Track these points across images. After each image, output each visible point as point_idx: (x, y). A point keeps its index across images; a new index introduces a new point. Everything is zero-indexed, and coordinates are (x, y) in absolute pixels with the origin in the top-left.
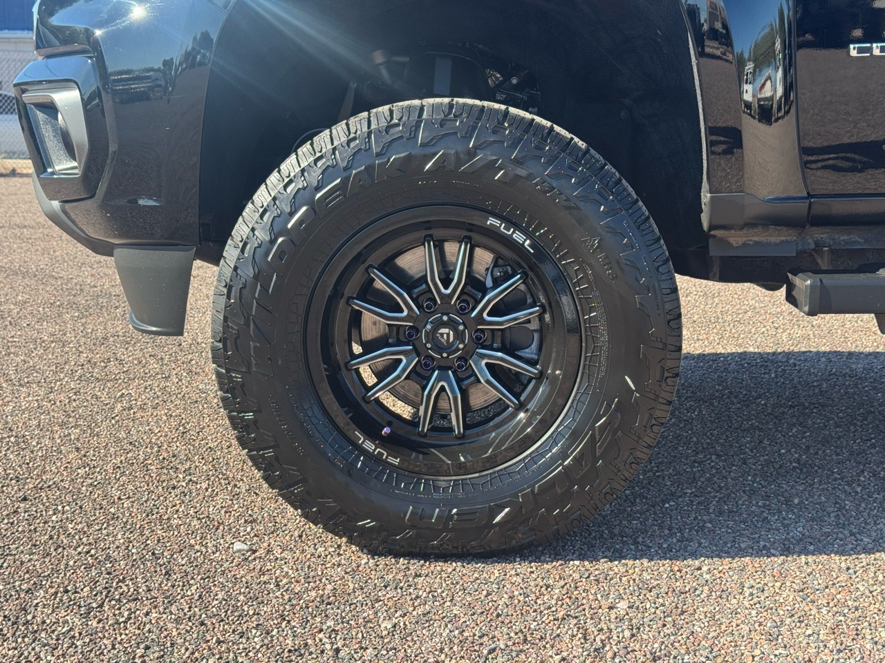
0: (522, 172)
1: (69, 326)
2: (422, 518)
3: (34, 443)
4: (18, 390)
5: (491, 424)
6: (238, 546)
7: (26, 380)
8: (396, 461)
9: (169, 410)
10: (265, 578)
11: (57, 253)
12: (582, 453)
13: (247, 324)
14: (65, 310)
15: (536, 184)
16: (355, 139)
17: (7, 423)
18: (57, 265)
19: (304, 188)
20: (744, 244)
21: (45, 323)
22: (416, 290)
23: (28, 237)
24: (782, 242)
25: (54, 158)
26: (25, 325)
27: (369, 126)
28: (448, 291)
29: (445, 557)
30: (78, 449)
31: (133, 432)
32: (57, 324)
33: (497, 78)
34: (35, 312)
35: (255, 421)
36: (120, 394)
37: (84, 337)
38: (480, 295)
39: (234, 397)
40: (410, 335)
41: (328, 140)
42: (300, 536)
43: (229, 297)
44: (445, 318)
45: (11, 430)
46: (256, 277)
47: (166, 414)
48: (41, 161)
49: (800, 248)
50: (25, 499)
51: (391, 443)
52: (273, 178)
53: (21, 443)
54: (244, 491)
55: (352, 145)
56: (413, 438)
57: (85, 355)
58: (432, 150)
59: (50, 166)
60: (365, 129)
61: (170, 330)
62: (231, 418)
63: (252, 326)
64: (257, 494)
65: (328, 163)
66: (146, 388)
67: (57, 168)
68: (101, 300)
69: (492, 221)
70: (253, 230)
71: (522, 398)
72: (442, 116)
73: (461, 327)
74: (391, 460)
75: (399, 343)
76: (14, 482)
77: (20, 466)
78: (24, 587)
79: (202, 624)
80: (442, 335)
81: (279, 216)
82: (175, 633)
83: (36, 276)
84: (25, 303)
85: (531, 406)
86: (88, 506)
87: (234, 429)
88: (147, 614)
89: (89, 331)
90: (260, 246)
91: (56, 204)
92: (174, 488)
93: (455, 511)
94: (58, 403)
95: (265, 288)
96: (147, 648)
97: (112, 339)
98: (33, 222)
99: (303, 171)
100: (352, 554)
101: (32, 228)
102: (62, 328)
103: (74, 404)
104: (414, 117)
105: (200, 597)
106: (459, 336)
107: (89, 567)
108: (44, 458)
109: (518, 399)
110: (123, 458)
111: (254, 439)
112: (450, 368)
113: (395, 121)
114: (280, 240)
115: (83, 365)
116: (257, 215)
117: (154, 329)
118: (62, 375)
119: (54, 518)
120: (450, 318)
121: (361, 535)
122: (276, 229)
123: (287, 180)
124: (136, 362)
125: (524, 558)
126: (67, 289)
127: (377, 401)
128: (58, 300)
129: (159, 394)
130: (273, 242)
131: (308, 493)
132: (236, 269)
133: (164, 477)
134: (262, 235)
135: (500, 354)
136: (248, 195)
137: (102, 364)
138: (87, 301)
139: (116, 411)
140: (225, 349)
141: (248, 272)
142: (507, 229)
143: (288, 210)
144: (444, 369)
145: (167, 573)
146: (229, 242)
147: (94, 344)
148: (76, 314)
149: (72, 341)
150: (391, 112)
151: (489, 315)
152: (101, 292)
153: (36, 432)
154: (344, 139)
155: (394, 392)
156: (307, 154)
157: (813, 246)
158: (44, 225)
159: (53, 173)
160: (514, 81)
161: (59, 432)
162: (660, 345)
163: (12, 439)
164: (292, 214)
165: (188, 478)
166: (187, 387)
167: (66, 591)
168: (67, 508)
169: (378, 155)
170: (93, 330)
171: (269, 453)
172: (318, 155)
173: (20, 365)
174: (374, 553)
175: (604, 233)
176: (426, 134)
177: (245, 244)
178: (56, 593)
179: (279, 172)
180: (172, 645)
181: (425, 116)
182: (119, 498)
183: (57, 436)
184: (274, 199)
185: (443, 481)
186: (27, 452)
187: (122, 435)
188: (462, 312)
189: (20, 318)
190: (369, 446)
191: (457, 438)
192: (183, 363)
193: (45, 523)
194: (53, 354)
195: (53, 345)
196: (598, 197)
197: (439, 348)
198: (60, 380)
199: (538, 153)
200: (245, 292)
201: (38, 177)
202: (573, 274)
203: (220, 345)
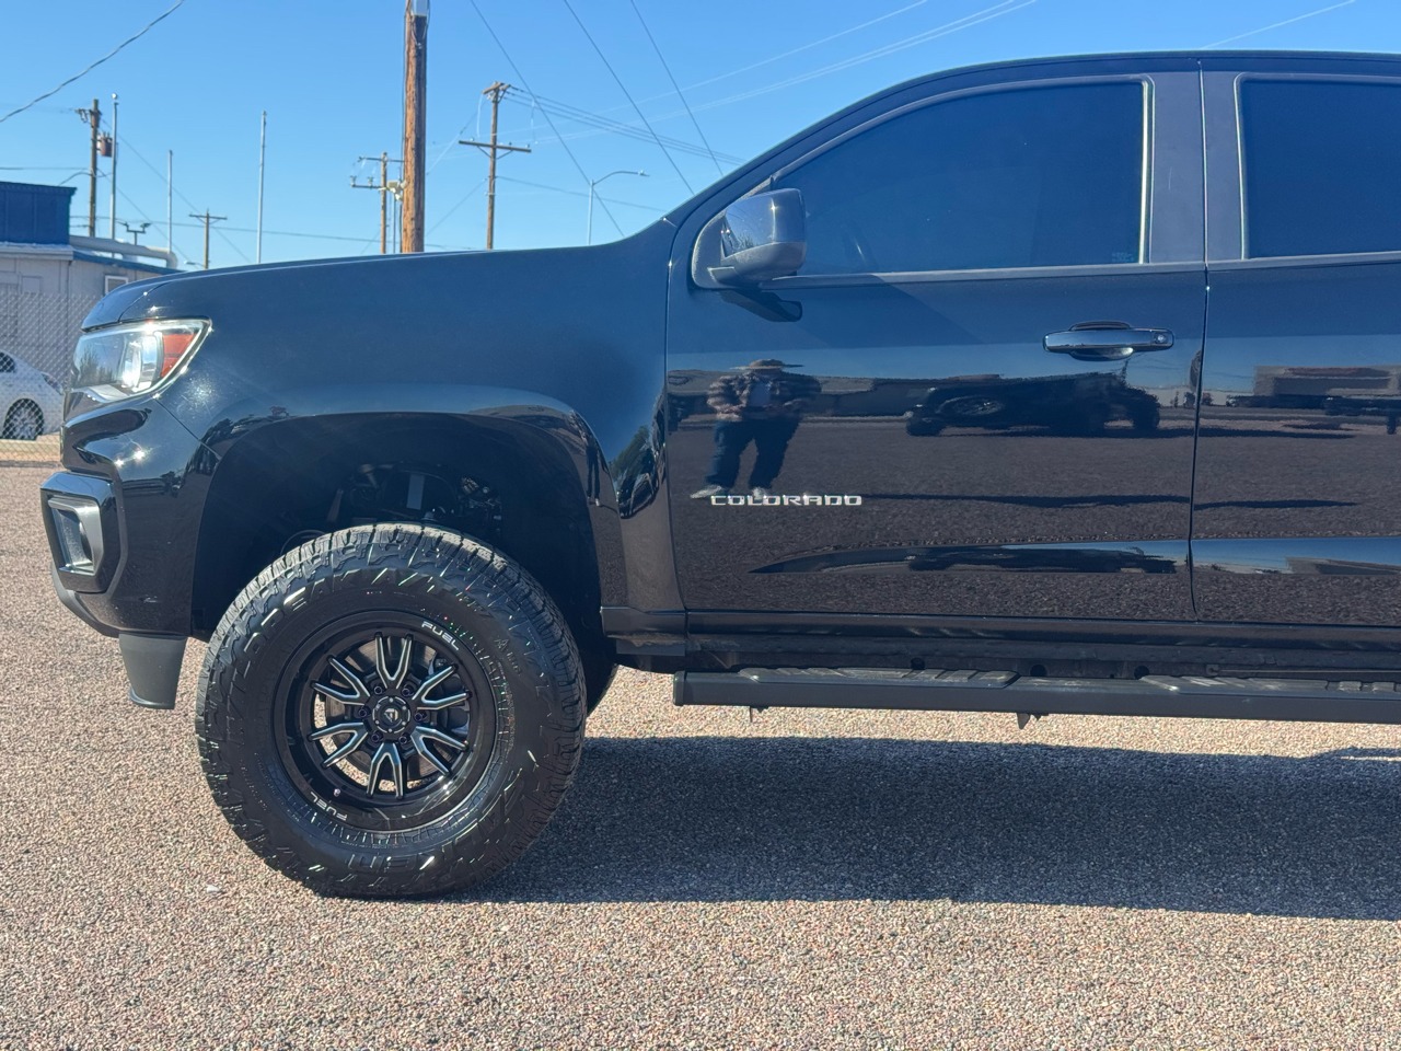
0: (448, 588)
1: (63, 690)
2: (361, 864)
3: (33, 807)
4: (13, 759)
5: (427, 788)
6: (210, 888)
7: (20, 749)
8: (344, 818)
9: (165, 781)
10: (229, 910)
11: (47, 595)
12: (493, 813)
13: (225, 702)
14: (58, 672)
15: (459, 597)
16: (318, 557)
17: (5, 789)
18: (47, 612)
19: (276, 595)
20: (644, 646)
21: (36, 687)
22: (368, 677)
23: (8, 568)
24: (674, 644)
25: (73, 556)
26: (14, 689)
27: (330, 547)
28: (393, 679)
29: (382, 898)
30: (74, 814)
31: (128, 800)
32: (49, 688)
33: (473, 486)
34: (24, 673)
35: (228, 782)
36: (117, 764)
37: (80, 704)
38: (420, 682)
39: (212, 761)
40: (362, 713)
41: (297, 556)
42: (266, 884)
43: (211, 680)
44: (391, 700)
45: (9, 795)
46: (234, 664)
47: (162, 785)
48: (61, 558)
49: (690, 649)
50: (27, 852)
51: (341, 803)
52: (252, 585)
53: (20, 807)
54: (225, 850)
55: (315, 562)
56: (361, 799)
57: (81, 724)
58: (379, 567)
59: (69, 561)
60: (327, 550)
61: (163, 704)
62: (209, 779)
63: (229, 704)
64: (236, 853)
65: (296, 576)
66: (144, 759)
67: (75, 564)
68: (100, 660)
69: (426, 624)
70: (233, 626)
71: (452, 768)
72: (387, 541)
73: (404, 708)
74: (340, 816)
75: (353, 720)
76: (16, 839)
77: (21, 826)
78: (32, 910)
79: (172, 934)
80: (389, 714)
81: (254, 616)
82: (150, 939)
83: (22, 626)
84: (12, 661)
85: (459, 774)
86: (84, 858)
87: (212, 788)
88: (130, 928)
89: (87, 697)
90: (238, 639)
91: (71, 593)
92: (161, 847)
93: (389, 859)
94: (54, 772)
95: (241, 674)
96: (128, 946)
97: (111, 707)
98: (12, 546)
99: (275, 581)
100: (308, 896)
101: (12, 553)
102: (55, 694)
103: (71, 773)
104: (366, 541)
105: (173, 920)
106: (403, 715)
107: (83, 900)
108: (43, 820)
109: (449, 768)
110: (117, 822)
111: (227, 797)
112: (394, 742)
113: (350, 544)
114: (255, 635)
115: (79, 735)
116: (238, 614)
117: (150, 703)
118: (57, 745)
119: (54, 866)
120: (395, 700)
121: (311, 878)
122: (252, 625)
123: (262, 587)
124: (135, 733)
125: (448, 900)
126: (61, 645)
127: (334, 767)
128: (51, 659)
129: (157, 765)
130: (248, 636)
131: (270, 842)
132: (218, 657)
133: (153, 838)
134: (240, 631)
135: (434, 731)
136: (231, 598)
137: (100, 734)
138: (84, 660)
139: (112, 781)
140: (206, 722)
141: (227, 660)
142: (438, 630)
143: (261, 611)
144: (389, 742)
145: (148, 905)
146: (214, 634)
147: (92, 713)
148: (72, 677)
149: (67, 709)
150: (349, 535)
151: (427, 698)
152: (101, 649)
153: (34, 798)
154: (310, 557)
155: (350, 758)
156: (280, 567)
157: (699, 649)
158: (28, 550)
159: (71, 568)
160: (485, 491)
161: (55, 799)
162: (557, 727)
163: (11, 803)
164: (265, 615)
165: (175, 839)
166: (187, 759)
167: (66, 914)
168: (65, 859)
169: (336, 571)
170: (90, 696)
171: (238, 809)
172: (289, 568)
173: (13, 733)
174: (324, 894)
175: (511, 637)
176: (374, 556)
177: (227, 637)
178: (58, 915)
179: (257, 580)
180: (147, 945)
181: (374, 541)
182: (111, 853)
183: (54, 802)
184: (252, 602)
185: (381, 835)
186: (26, 815)
187: (117, 802)
188: (405, 695)
189: (7, 680)
190: (322, 804)
191: (398, 800)
192: (186, 735)
193: (46, 869)
194: (47, 722)
195: (46, 713)
196: (508, 609)
197: (385, 724)
198: (56, 750)
199: (462, 573)
200: (226, 676)
201: (58, 570)
202: (489, 669)
203: (202, 718)
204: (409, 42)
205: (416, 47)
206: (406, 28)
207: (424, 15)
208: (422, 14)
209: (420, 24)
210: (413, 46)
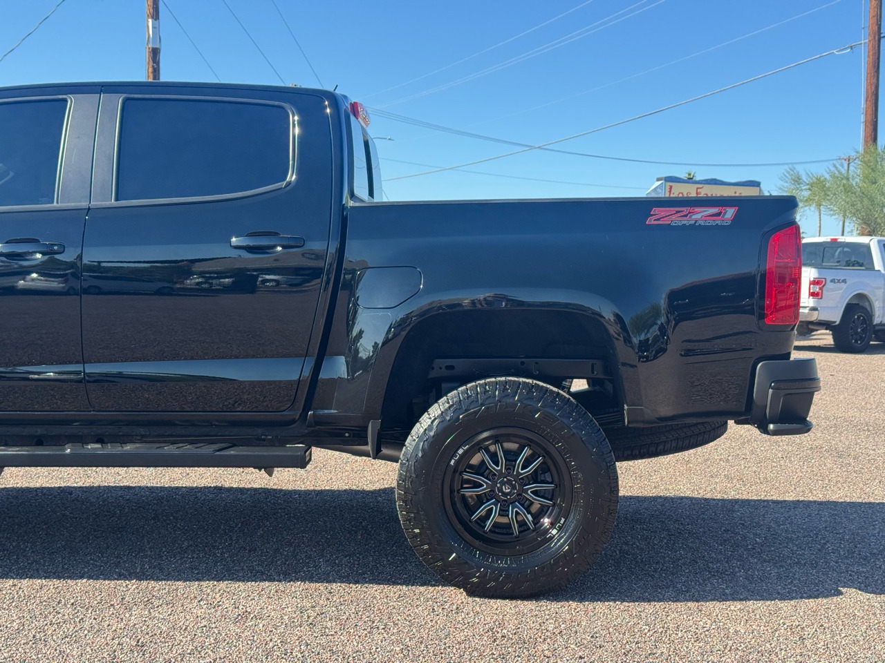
204: (149, 64)
205: (153, 66)
206: (145, 56)
207: (158, 47)
208: (155, 46)
209: (155, 53)
210: (151, 66)
